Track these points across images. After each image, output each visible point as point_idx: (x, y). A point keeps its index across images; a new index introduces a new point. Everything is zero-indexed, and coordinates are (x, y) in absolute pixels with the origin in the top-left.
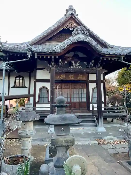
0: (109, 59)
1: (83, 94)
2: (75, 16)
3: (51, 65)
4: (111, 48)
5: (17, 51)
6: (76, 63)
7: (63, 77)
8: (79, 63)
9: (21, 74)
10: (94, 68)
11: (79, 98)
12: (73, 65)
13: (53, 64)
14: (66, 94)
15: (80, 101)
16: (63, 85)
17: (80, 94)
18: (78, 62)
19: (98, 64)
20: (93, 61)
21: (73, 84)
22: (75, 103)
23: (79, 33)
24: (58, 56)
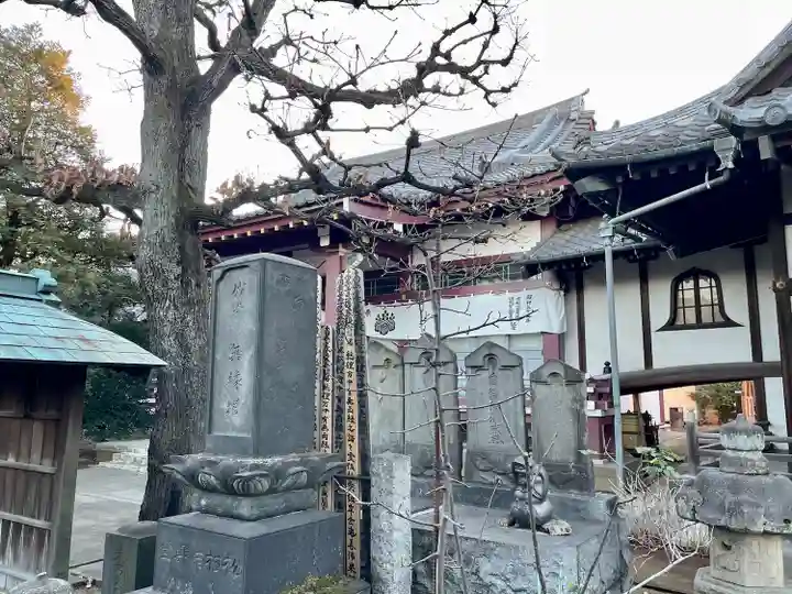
5: (661, 153)
9: (699, 259)
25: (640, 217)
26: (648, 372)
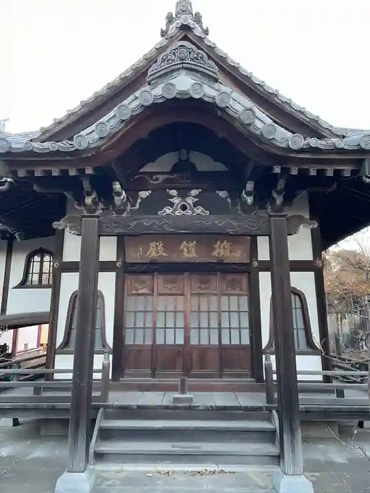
0: (313, 173)
1: (234, 316)
2: (198, 31)
3: (85, 205)
4: (338, 136)
6: (183, 194)
7: (156, 251)
8: (195, 197)
10: (262, 213)
11: (220, 329)
12: (172, 205)
13: (88, 200)
14: (170, 316)
15: (225, 341)
16: (159, 281)
17: (225, 316)
18: (194, 192)
19: (275, 195)
20: (250, 186)
21: (196, 277)
22: (203, 351)
23: (174, 71)
24: (91, 168)
26: (4, 317)
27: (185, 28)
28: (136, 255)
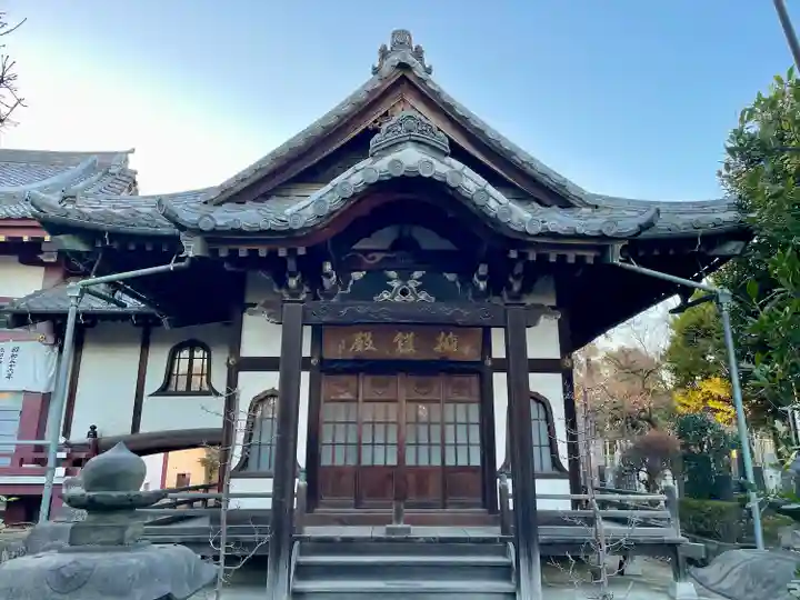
0: (553, 259)
1: (461, 430)
2: (419, 72)
3: (287, 287)
4: (588, 205)
5: (137, 230)
6: (405, 277)
7: (363, 345)
8: (418, 280)
10: (496, 300)
11: (443, 445)
12: (390, 288)
13: (293, 282)
14: (380, 429)
15: (450, 462)
16: (365, 385)
17: (450, 429)
18: (417, 274)
19: (511, 280)
20: (483, 269)
21: (414, 379)
22: (422, 474)
23: (400, 143)
24: (304, 248)
25: (126, 281)
26: (135, 436)
27: (403, 66)
28: (336, 350)
